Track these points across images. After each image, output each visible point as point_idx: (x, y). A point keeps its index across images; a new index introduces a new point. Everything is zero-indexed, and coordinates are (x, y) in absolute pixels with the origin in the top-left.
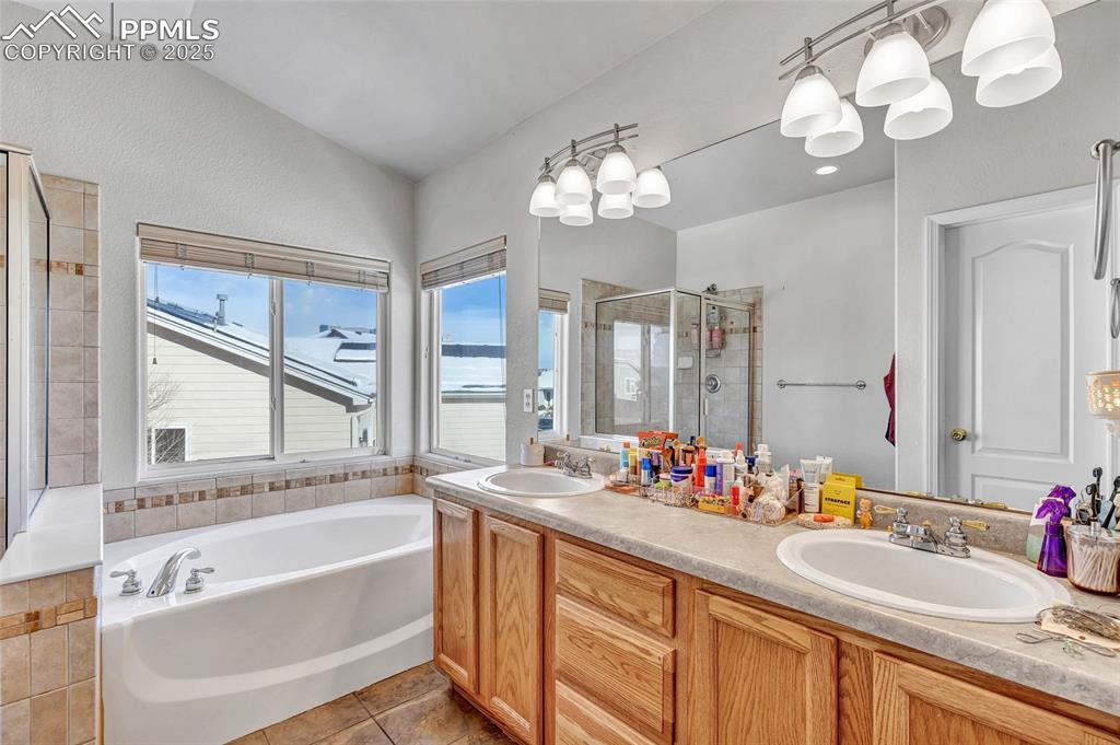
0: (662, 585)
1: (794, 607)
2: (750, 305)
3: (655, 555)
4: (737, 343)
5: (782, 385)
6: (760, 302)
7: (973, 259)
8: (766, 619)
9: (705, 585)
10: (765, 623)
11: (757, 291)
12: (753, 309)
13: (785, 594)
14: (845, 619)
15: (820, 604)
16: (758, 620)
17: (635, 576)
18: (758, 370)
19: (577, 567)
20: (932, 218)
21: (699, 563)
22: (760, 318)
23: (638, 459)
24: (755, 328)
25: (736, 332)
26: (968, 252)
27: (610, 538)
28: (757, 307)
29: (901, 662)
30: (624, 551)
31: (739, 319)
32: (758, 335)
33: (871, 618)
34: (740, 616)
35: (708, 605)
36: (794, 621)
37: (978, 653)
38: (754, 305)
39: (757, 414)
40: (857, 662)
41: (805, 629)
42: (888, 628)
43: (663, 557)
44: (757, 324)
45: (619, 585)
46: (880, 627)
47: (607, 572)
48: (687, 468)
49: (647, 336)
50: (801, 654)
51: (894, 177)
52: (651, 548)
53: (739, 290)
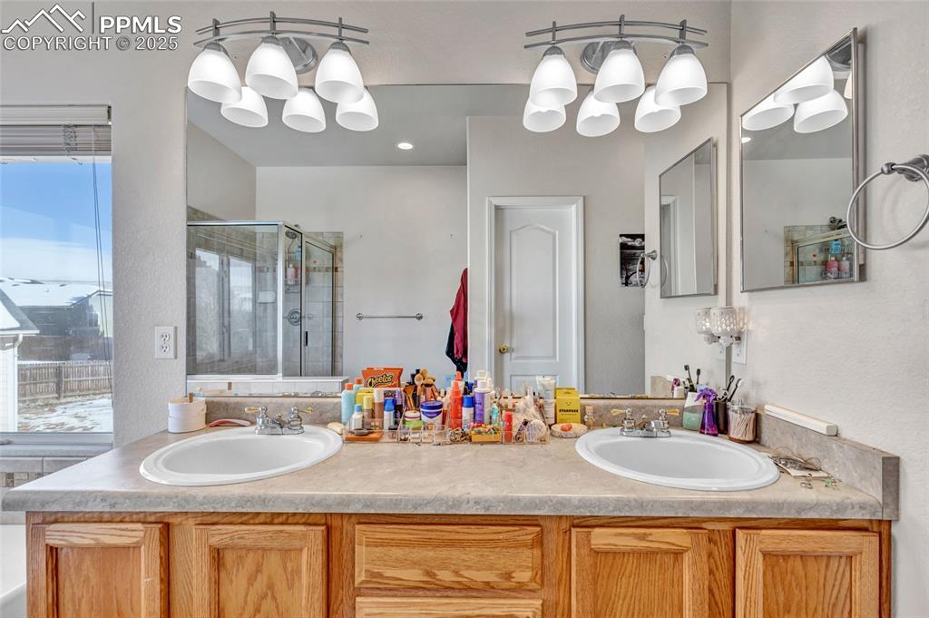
0: (530, 537)
1: (680, 515)
2: (331, 247)
3: (526, 507)
4: (321, 281)
5: (360, 317)
6: (341, 246)
7: (511, 232)
8: (651, 534)
9: (576, 521)
10: (650, 538)
11: (339, 236)
12: (335, 251)
13: (670, 506)
14: (721, 512)
15: (701, 505)
16: (643, 538)
17: (491, 537)
18: (338, 305)
19: (397, 552)
20: (492, 199)
21: (580, 501)
22: (341, 260)
23: (376, 401)
24: (336, 268)
25: (319, 271)
26: (508, 226)
27: (457, 502)
28: (339, 249)
29: (758, 531)
30: (482, 512)
31: (321, 258)
32: (339, 274)
33: (739, 504)
34: (623, 540)
35: (589, 541)
36: (668, 527)
37: (809, 507)
38: (335, 248)
39: (339, 343)
40: (719, 544)
41: (685, 531)
42: (753, 507)
43: (536, 505)
44: (339, 265)
45: (471, 555)
46: (748, 510)
47: (451, 544)
48: (438, 404)
49: (226, 268)
50: (678, 554)
51: (466, 164)
52: (519, 499)
53: (322, 233)
